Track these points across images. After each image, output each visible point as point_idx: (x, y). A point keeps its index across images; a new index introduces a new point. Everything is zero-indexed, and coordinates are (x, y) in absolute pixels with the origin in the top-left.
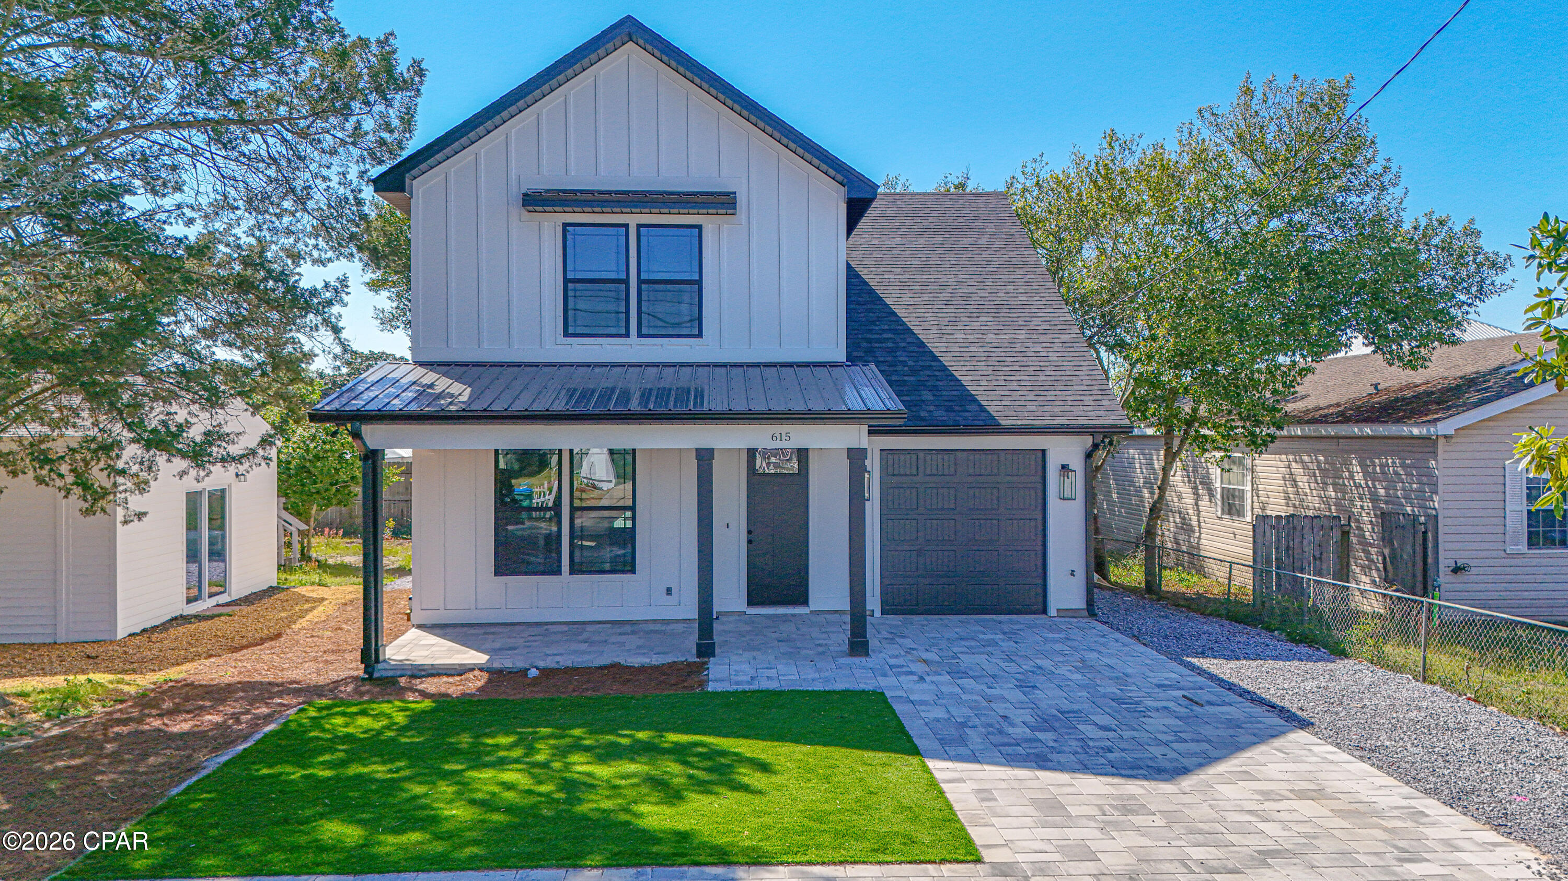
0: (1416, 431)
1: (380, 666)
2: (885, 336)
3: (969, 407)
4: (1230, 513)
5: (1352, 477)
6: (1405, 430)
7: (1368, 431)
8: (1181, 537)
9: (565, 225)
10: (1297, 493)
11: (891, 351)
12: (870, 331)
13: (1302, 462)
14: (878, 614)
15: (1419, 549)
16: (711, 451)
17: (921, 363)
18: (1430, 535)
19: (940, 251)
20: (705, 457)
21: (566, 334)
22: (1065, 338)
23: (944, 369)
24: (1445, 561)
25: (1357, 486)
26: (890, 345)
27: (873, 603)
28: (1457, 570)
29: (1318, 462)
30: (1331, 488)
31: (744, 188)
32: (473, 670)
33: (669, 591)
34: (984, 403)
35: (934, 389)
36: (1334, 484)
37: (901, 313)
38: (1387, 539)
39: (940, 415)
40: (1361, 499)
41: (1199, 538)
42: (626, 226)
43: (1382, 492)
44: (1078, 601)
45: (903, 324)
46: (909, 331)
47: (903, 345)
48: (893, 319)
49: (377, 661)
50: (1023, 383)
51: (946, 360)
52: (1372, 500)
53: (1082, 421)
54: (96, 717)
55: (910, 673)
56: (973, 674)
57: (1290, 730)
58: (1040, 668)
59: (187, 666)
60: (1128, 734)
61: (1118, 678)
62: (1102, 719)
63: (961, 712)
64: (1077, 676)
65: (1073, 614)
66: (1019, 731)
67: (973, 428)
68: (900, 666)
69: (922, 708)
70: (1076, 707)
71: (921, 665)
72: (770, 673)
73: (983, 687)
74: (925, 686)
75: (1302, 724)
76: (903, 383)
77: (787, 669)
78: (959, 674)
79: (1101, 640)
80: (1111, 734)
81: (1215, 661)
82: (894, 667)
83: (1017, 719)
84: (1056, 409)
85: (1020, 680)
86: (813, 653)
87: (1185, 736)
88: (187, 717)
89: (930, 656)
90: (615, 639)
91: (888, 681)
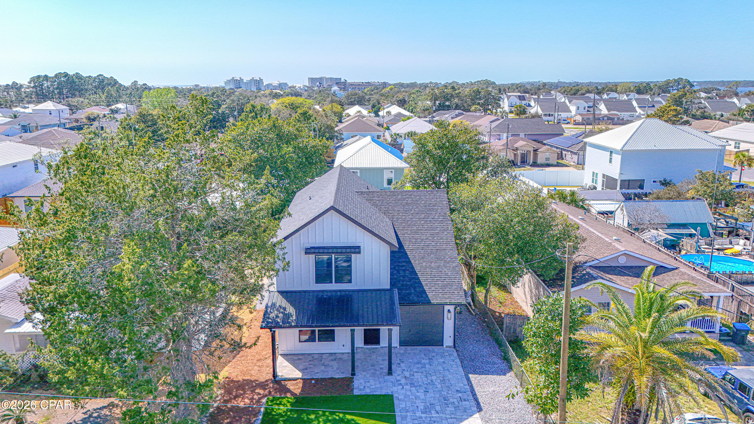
2: (403, 264)
3: (423, 296)
6: (549, 291)
7: (543, 284)
9: (315, 256)
10: (531, 286)
12: (399, 262)
13: (533, 278)
14: (398, 347)
16: (355, 331)
21: (316, 283)
25: (542, 295)
26: (404, 268)
27: (397, 344)
29: (535, 281)
31: (363, 245)
32: (298, 379)
33: (343, 346)
39: (415, 299)
42: (331, 256)
44: (451, 344)
46: (410, 262)
49: (276, 377)
50: (439, 285)
53: (453, 301)
54: (220, 397)
55: (401, 384)
56: (416, 384)
57: (476, 413)
58: (432, 381)
59: (226, 368)
60: (441, 415)
61: (449, 387)
62: (438, 408)
63: (409, 404)
64: (439, 386)
65: (450, 347)
66: (418, 414)
67: (424, 304)
68: (399, 381)
69: (401, 402)
70: (434, 402)
71: (404, 379)
72: (368, 384)
73: (416, 391)
74: (403, 391)
75: (480, 409)
76: (406, 285)
77: (372, 382)
78: (412, 385)
79: (452, 363)
80: (437, 415)
81: (476, 376)
82: (398, 381)
83: (420, 408)
84: (447, 296)
85: (426, 388)
86: (379, 373)
87: (453, 416)
88: (240, 399)
89: (407, 374)
90: (331, 363)
91: (395, 389)
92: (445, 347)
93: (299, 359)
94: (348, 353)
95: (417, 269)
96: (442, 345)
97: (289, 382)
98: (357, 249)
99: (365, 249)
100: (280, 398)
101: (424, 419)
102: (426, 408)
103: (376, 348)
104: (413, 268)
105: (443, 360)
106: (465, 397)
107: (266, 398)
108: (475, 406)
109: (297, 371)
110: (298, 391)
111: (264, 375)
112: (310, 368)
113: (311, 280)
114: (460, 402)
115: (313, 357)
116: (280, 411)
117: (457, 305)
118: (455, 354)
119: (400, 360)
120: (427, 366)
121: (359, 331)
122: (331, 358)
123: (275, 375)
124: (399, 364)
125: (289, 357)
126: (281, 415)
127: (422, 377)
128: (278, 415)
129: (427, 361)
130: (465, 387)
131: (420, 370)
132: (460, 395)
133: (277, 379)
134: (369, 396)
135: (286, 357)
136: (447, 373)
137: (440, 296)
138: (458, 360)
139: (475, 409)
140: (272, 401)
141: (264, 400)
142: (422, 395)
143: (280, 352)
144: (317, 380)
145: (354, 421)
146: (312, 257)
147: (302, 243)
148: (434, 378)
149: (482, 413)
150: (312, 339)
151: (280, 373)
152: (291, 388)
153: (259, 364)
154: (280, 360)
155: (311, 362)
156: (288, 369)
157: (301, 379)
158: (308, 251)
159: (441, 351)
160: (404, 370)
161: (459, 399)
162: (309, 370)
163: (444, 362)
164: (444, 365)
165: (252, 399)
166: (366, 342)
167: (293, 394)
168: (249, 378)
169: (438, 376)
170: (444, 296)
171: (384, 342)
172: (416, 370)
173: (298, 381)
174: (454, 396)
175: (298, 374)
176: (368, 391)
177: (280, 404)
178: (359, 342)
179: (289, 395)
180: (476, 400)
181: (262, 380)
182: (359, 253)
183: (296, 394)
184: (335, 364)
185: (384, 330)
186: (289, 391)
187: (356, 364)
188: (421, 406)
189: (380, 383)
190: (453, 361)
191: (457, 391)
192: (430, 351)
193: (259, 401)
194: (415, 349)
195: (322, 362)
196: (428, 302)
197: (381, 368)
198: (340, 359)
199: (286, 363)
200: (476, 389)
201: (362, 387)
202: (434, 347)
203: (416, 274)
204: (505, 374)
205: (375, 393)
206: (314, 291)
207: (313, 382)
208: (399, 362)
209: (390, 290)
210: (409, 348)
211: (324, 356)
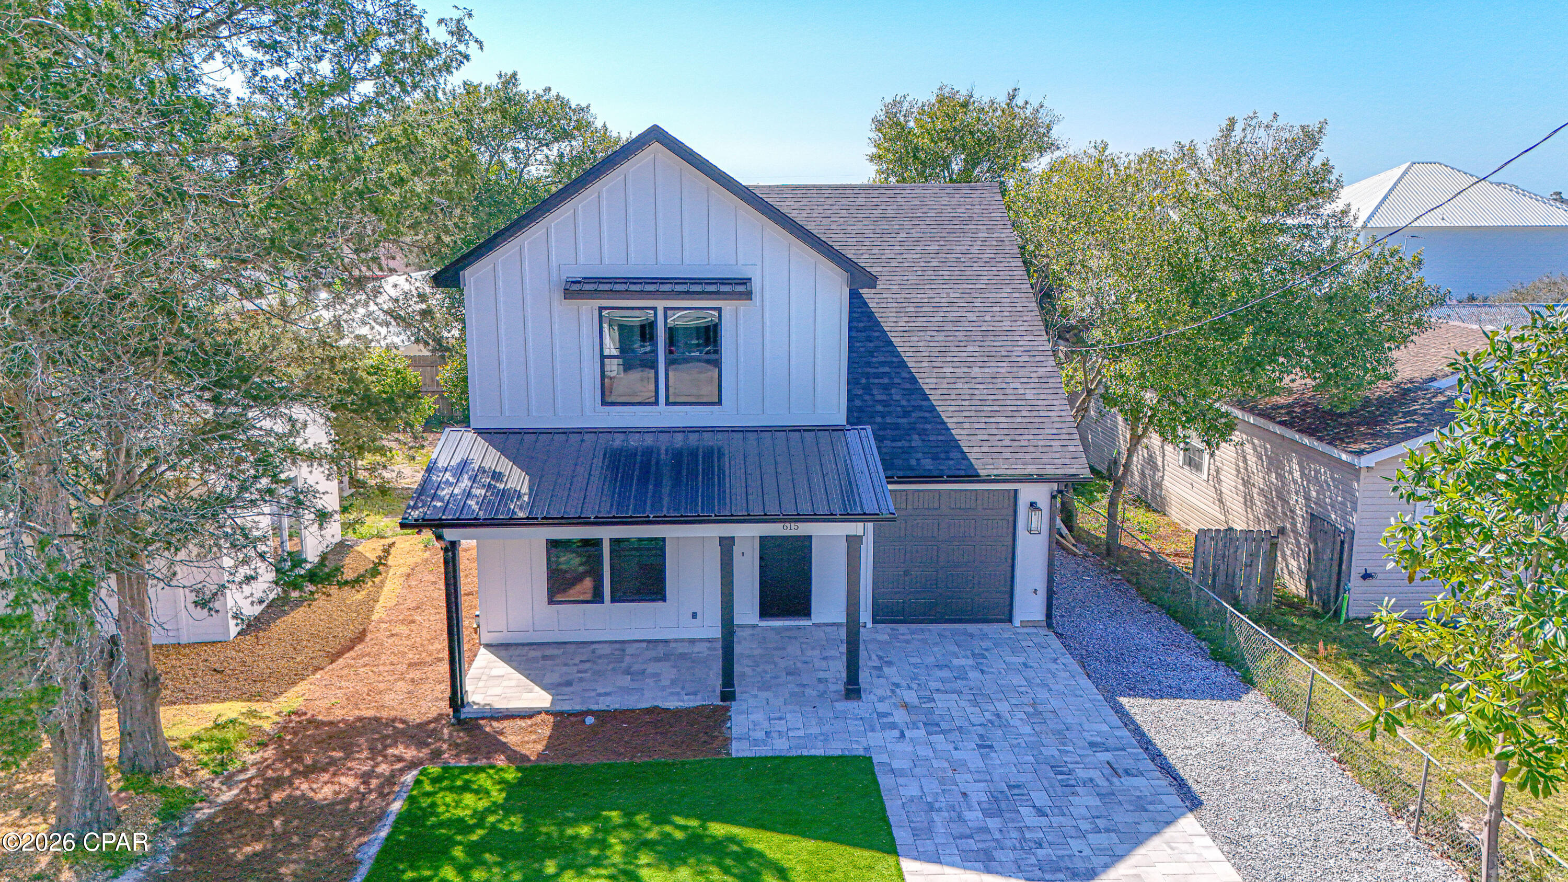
0: (1344, 457)
1: (464, 710)
2: (881, 370)
3: (952, 455)
4: (1190, 465)
5: (1291, 473)
6: (1335, 453)
7: (1306, 441)
8: (1147, 472)
9: (601, 309)
10: (1246, 469)
11: (886, 388)
12: (869, 364)
13: (1253, 444)
14: (870, 625)
15: (1336, 556)
16: (732, 539)
17: (913, 403)
18: (1346, 546)
19: (935, 263)
20: (727, 544)
21: (604, 403)
22: (1042, 371)
23: (932, 409)
24: (1357, 569)
25: (1295, 482)
26: (886, 381)
27: (865, 616)
28: (1366, 576)
29: (1266, 449)
30: (1274, 475)
31: (759, 272)
32: (539, 713)
33: (694, 615)
34: (966, 450)
35: (923, 433)
36: (1276, 473)
37: (896, 341)
38: (1313, 538)
39: (927, 463)
40: (1297, 494)
41: (1163, 477)
42: (654, 309)
43: (1314, 494)
44: (1039, 615)
45: (899, 356)
46: (903, 364)
47: (898, 381)
48: (890, 348)
49: (463, 705)
50: (1001, 426)
51: (934, 398)
52: (1305, 498)
53: (1049, 471)
54: (252, 772)
55: (893, 726)
56: (944, 726)
57: (1183, 815)
58: (998, 716)
59: (301, 687)
60: (1057, 820)
61: (1059, 732)
62: (1040, 798)
63: (931, 786)
64: (1027, 729)
65: (1034, 624)
66: (974, 816)
67: (954, 478)
68: (886, 715)
69: (901, 781)
70: (1022, 778)
71: (903, 712)
72: (781, 726)
73: (951, 747)
74: (905, 746)
75: (1193, 803)
76: (897, 427)
77: (794, 719)
78: (932, 726)
79: (1053, 666)
80: (1044, 821)
81: (1142, 701)
82: (881, 715)
83: (974, 798)
84: (1028, 456)
85: (981, 737)
86: (815, 693)
87: (1101, 823)
88: (326, 777)
89: (911, 697)
90: (652, 668)
91: (875, 739)
92: (1017, 623)
93: (545, 658)
94: (709, 640)
95: (927, 383)
96: (1010, 620)
97: (506, 723)
98: (739, 287)
99: (767, 288)
100: (465, 770)
101: (997, 836)
102: (997, 800)
103: (799, 628)
104: (914, 380)
105: (1022, 660)
106: (1129, 763)
107: (415, 772)
108: (1172, 790)
109: (537, 689)
110: (532, 749)
111: (424, 706)
112: (581, 680)
113: (587, 395)
114: (1115, 780)
115: (593, 652)
116: (460, 813)
118: (1056, 643)
119: (880, 658)
120: (973, 675)
122: (653, 654)
123: (456, 700)
124: (879, 668)
125: (512, 651)
126: (461, 826)
127: (962, 703)
128: (450, 823)
129: (970, 662)
130: (1118, 733)
131: (948, 686)
132: (1108, 756)
133: (465, 713)
134: (786, 760)
135: (503, 653)
136: (1043, 694)
137: (1008, 455)
138: (1068, 659)
139: (1175, 800)
140: (435, 780)
141: (409, 778)
142: (973, 759)
143: (486, 638)
144: (603, 716)
145: (739, 844)
146: (589, 307)
147: (554, 264)
148: (1003, 707)
149: (1207, 813)
151: (475, 694)
152: (511, 739)
153: (415, 674)
155: (588, 665)
156: (506, 683)
157: (547, 712)
158: (575, 289)
159: (1006, 635)
160: (897, 685)
161: (1108, 771)
162: (575, 688)
163: (1025, 665)
164: (1030, 673)
165: (366, 777)
166: (766, 611)
167: (515, 758)
168: (370, 713)
169: (1014, 701)
170: (1019, 455)
172: (939, 685)
173: (538, 719)
174: (1087, 760)
175: (540, 698)
176: (780, 746)
177: (466, 788)
178: (748, 608)
179: (500, 761)
180: (1167, 770)
181: (415, 716)
182: (748, 295)
183: (525, 758)
184: (665, 669)
186: (503, 748)
187: (737, 669)
188: (979, 794)
189: (821, 722)
190: (1055, 660)
191: (1092, 745)
192: (972, 636)
193: (389, 781)
194: (922, 630)
195: (624, 665)
196: (970, 474)
197: (820, 680)
198: (683, 656)
199: (502, 668)
200: (1159, 740)
201: (761, 735)
202: (985, 627)
203: (925, 397)
204: (1237, 698)
205: (805, 753)
206: (595, 432)
207: (590, 720)
208: (877, 663)
209: (847, 429)
210: (902, 628)
211: (630, 650)
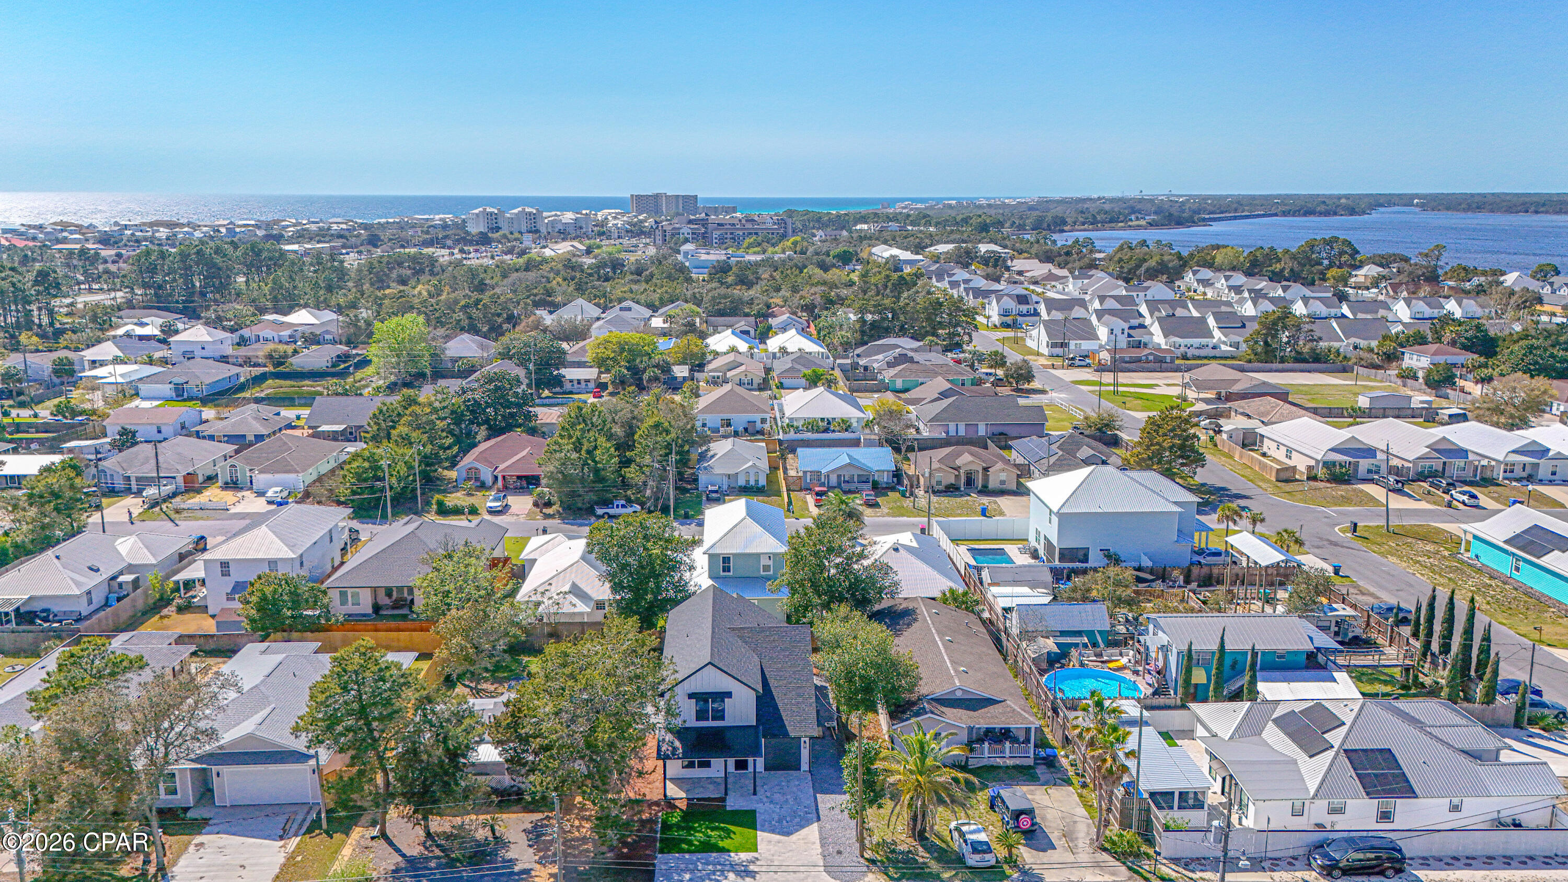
3: (783, 729)
11: (768, 707)
17: (775, 712)
21: (696, 721)
22: (811, 701)
23: (780, 714)
26: (768, 704)
33: (718, 772)
34: (787, 728)
35: (777, 722)
37: (773, 690)
39: (777, 732)
44: (807, 769)
45: (773, 695)
46: (774, 699)
47: (772, 704)
48: (771, 693)
53: (808, 735)
55: (762, 802)
56: (773, 802)
57: (815, 822)
58: (787, 800)
61: (799, 804)
62: (788, 818)
63: (767, 816)
64: (792, 803)
65: (805, 771)
66: (774, 823)
67: (783, 736)
69: (761, 815)
70: (786, 815)
71: (766, 798)
72: (737, 802)
74: (764, 807)
75: (819, 820)
76: (770, 720)
77: (741, 801)
78: (771, 802)
79: (805, 785)
80: (787, 823)
81: (821, 795)
82: (761, 799)
84: (803, 731)
85: (781, 805)
86: (746, 793)
87: (800, 821)
88: (642, 814)
89: (768, 794)
90: (708, 786)
91: (758, 806)
93: (684, 783)
94: (722, 778)
95: (780, 705)
96: (800, 770)
97: (677, 801)
98: (729, 695)
99: (736, 694)
100: (671, 813)
101: (778, 826)
102: (780, 818)
103: (744, 773)
105: (799, 782)
106: (810, 811)
107: (661, 813)
108: (816, 816)
109: (683, 792)
110: (684, 808)
111: (658, 796)
112: (692, 790)
113: (693, 719)
114: (805, 815)
115: (693, 781)
116: (673, 823)
117: (811, 738)
118: (809, 777)
119: (763, 782)
120: (786, 786)
121: (731, 762)
122: (708, 781)
123: (665, 795)
124: (762, 786)
125: (677, 781)
126: (674, 825)
127: (780, 795)
128: (672, 825)
129: (786, 783)
130: (812, 803)
131: (778, 791)
132: (806, 809)
133: (668, 798)
134: (738, 810)
135: (674, 782)
136: (800, 793)
137: (798, 730)
138: (810, 783)
139: (815, 818)
140: (666, 815)
142: (777, 810)
143: (670, 778)
144: (698, 799)
146: (693, 701)
147: (686, 691)
148: (789, 797)
149: (820, 822)
150: (691, 765)
151: (668, 794)
152: (679, 805)
154: (668, 782)
155: (692, 785)
156: (676, 791)
157: (686, 799)
158: (691, 696)
159: (798, 775)
160: (765, 790)
161: (805, 813)
162: (692, 792)
163: (799, 784)
164: (799, 786)
165: (650, 814)
166: (737, 769)
167: (681, 809)
168: (645, 797)
169: (793, 795)
170: (801, 731)
171: (751, 769)
172: (776, 791)
173: (684, 800)
174: (802, 811)
175: (683, 795)
176: (737, 807)
177: (672, 817)
178: (731, 768)
179: (678, 810)
180: (818, 813)
181: (655, 799)
182: (731, 697)
183: (683, 810)
184: (711, 787)
185: (750, 760)
186: (677, 807)
187: (728, 786)
188: (776, 818)
189: (746, 801)
190: (806, 783)
191: (805, 806)
192: (788, 774)
193: (656, 815)
194: (777, 773)
195: (701, 785)
196: (786, 734)
197: (748, 790)
198: (715, 782)
199: (674, 786)
200: (820, 805)
201: (733, 805)
202: (793, 772)
204: (839, 794)
205: (742, 809)
206: (695, 728)
207: (695, 800)
208: (762, 784)
209: (756, 727)
210: (771, 773)
211: (703, 780)
